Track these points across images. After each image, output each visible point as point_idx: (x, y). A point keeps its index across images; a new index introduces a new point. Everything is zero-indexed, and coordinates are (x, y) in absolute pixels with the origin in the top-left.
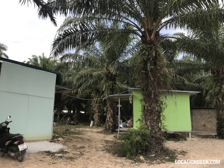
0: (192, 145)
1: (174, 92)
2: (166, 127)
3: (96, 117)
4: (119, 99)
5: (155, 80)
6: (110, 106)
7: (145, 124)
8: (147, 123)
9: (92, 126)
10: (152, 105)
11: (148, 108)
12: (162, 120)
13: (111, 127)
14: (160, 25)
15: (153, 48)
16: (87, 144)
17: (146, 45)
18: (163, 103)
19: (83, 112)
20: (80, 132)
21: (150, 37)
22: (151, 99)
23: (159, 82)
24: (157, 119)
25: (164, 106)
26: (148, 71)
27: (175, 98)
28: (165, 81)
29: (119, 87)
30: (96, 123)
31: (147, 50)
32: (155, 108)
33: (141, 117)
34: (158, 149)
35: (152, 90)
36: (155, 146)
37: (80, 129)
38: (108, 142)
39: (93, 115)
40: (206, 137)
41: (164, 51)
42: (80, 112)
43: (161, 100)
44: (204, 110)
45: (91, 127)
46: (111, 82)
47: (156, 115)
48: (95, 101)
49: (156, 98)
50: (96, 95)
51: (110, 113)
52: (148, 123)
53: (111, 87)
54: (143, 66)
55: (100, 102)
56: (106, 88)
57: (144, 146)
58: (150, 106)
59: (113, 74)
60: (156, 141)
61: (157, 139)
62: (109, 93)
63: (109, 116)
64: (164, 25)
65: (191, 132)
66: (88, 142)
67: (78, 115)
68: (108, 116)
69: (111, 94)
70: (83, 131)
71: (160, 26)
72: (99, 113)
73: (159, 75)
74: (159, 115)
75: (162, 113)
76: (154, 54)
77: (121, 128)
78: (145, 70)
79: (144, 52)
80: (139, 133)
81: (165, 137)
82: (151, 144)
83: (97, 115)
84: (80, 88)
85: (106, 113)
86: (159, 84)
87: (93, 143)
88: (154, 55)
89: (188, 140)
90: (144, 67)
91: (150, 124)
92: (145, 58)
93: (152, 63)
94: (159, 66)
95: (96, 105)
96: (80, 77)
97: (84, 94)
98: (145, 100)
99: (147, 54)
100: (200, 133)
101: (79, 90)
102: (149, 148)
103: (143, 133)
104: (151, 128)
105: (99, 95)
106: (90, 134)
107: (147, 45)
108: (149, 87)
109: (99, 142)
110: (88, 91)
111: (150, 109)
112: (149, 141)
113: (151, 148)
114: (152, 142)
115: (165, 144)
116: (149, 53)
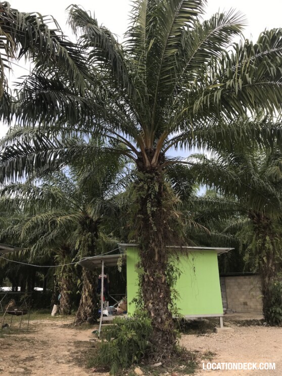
0: (224, 340)
1: (190, 249)
2: (179, 312)
3: (63, 297)
4: (103, 263)
5: (159, 230)
6: (88, 277)
7: (145, 307)
8: (148, 305)
9: (55, 314)
10: (156, 274)
11: (149, 278)
12: (173, 299)
13: (89, 315)
14: (166, 143)
15: (155, 178)
16: (40, 351)
17: (144, 174)
18: (174, 269)
19: (41, 289)
20: (31, 329)
21: (150, 161)
22: (154, 262)
23: (165, 233)
24: (164, 298)
25: (175, 274)
26: (148, 215)
27: (193, 259)
28: (175, 232)
29: (104, 242)
30: (62, 309)
31: (145, 182)
32: (160, 278)
33: (137, 294)
34: (167, 352)
35: (155, 248)
36: (162, 346)
37: (32, 322)
38: (82, 344)
39: (58, 293)
40: (248, 323)
41: (174, 183)
42: (35, 288)
43: (171, 263)
44: (242, 277)
45: (53, 317)
46: (90, 233)
47: (162, 291)
48: (61, 269)
49: (162, 261)
50: (64, 256)
51: (87, 290)
52: (150, 305)
53: (90, 243)
54: (140, 208)
55: (70, 271)
56: (80, 244)
57: (142, 348)
58: (152, 275)
59: (94, 220)
60: (164, 338)
61: (164, 333)
62: (86, 253)
63: (85, 294)
64: (172, 144)
65: (223, 317)
66: (42, 347)
67: (30, 296)
68: (83, 294)
69: (89, 255)
70: (35, 326)
71: (166, 145)
72: (69, 290)
73: (165, 222)
74: (167, 289)
75: (173, 287)
76: (157, 188)
77: (106, 316)
78: (143, 214)
79: (141, 185)
80: (132, 325)
81: (178, 330)
82: (155, 343)
83: (64, 294)
84: (34, 246)
85: (81, 289)
86: (165, 237)
87: (51, 349)
88: (157, 190)
89: (218, 331)
90: (142, 208)
91: (154, 306)
92: (143, 194)
93: (153, 203)
94: (165, 208)
95: (63, 275)
96: (33, 226)
97: (42, 256)
98: (144, 265)
99: (146, 188)
100: (239, 317)
101: (32, 248)
102: (152, 351)
103: (139, 325)
104: (155, 315)
105: (68, 257)
106: (48, 330)
107: (146, 174)
108: (151, 241)
109: (63, 345)
110: (48, 250)
111: (152, 279)
112: (152, 338)
113: (155, 351)
114: (157, 340)
115: (179, 342)
116: (148, 186)
